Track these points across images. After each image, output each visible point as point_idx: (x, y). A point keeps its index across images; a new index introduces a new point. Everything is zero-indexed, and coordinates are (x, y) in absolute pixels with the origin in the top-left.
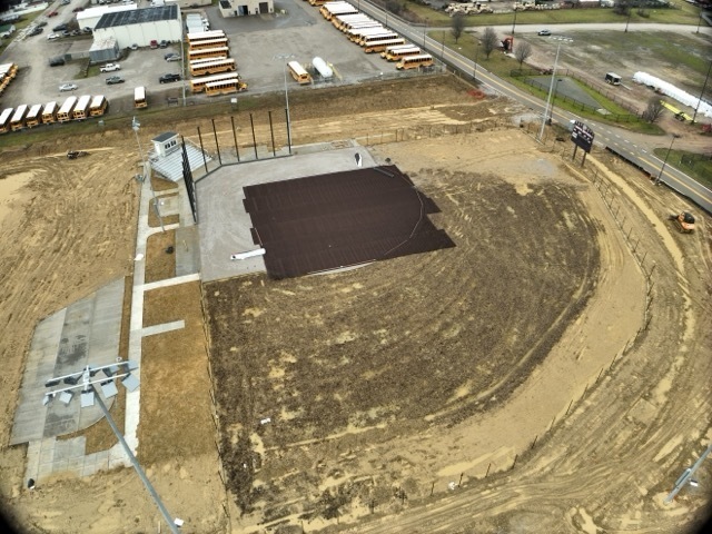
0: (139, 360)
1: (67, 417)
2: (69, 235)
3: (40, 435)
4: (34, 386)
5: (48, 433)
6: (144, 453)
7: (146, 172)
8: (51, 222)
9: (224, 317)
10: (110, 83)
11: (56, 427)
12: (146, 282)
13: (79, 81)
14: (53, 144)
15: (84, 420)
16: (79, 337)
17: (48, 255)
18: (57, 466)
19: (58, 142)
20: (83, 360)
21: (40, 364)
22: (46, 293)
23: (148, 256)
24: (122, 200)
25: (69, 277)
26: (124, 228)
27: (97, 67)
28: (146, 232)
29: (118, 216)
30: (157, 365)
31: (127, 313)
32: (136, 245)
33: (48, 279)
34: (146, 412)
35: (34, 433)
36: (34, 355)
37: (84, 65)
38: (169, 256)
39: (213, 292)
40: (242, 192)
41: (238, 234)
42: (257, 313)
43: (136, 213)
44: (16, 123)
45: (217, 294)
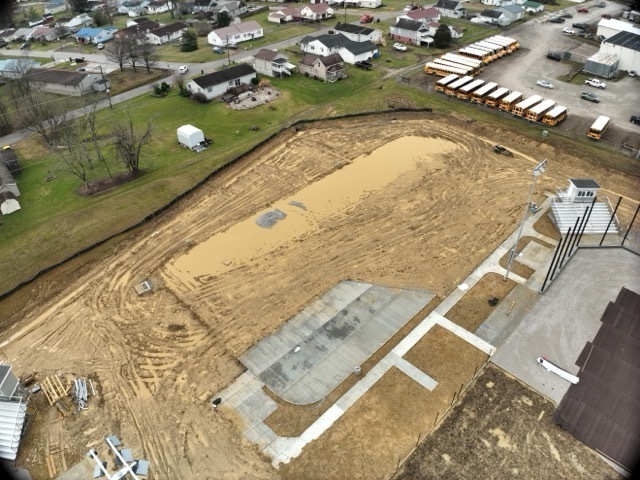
0: (371, 384)
1: (285, 377)
2: (434, 221)
3: (259, 371)
4: (294, 330)
5: (264, 377)
6: (293, 468)
7: (545, 205)
8: (432, 199)
9: (472, 415)
10: (584, 98)
11: (273, 377)
12: (445, 316)
13: (559, 82)
14: (492, 130)
15: (290, 392)
16: (356, 319)
17: (405, 226)
18: (241, 407)
19: (498, 131)
20: (339, 341)
21: (314, 315)
22: (373, 259)
23: (471, 292)
24: (501, 220)
25: (400, 260)
26: (478, 249)
27: (585, 77)
28: (492, 266)
29: (484, 232)
30: (377, 403)
31: (405, 332)
32: (472, 272)
33: (384, 249)
34: (330, 436)
35: (257, 365)
36: (318, 304)
37: (575, 70)
38: (488, 305)
39: (488, 380)
40: (616, 292)
41: (569, 338)
42: (504, 443)
43: (500, 240)
44: (477, 96)
45: (490, 385)
